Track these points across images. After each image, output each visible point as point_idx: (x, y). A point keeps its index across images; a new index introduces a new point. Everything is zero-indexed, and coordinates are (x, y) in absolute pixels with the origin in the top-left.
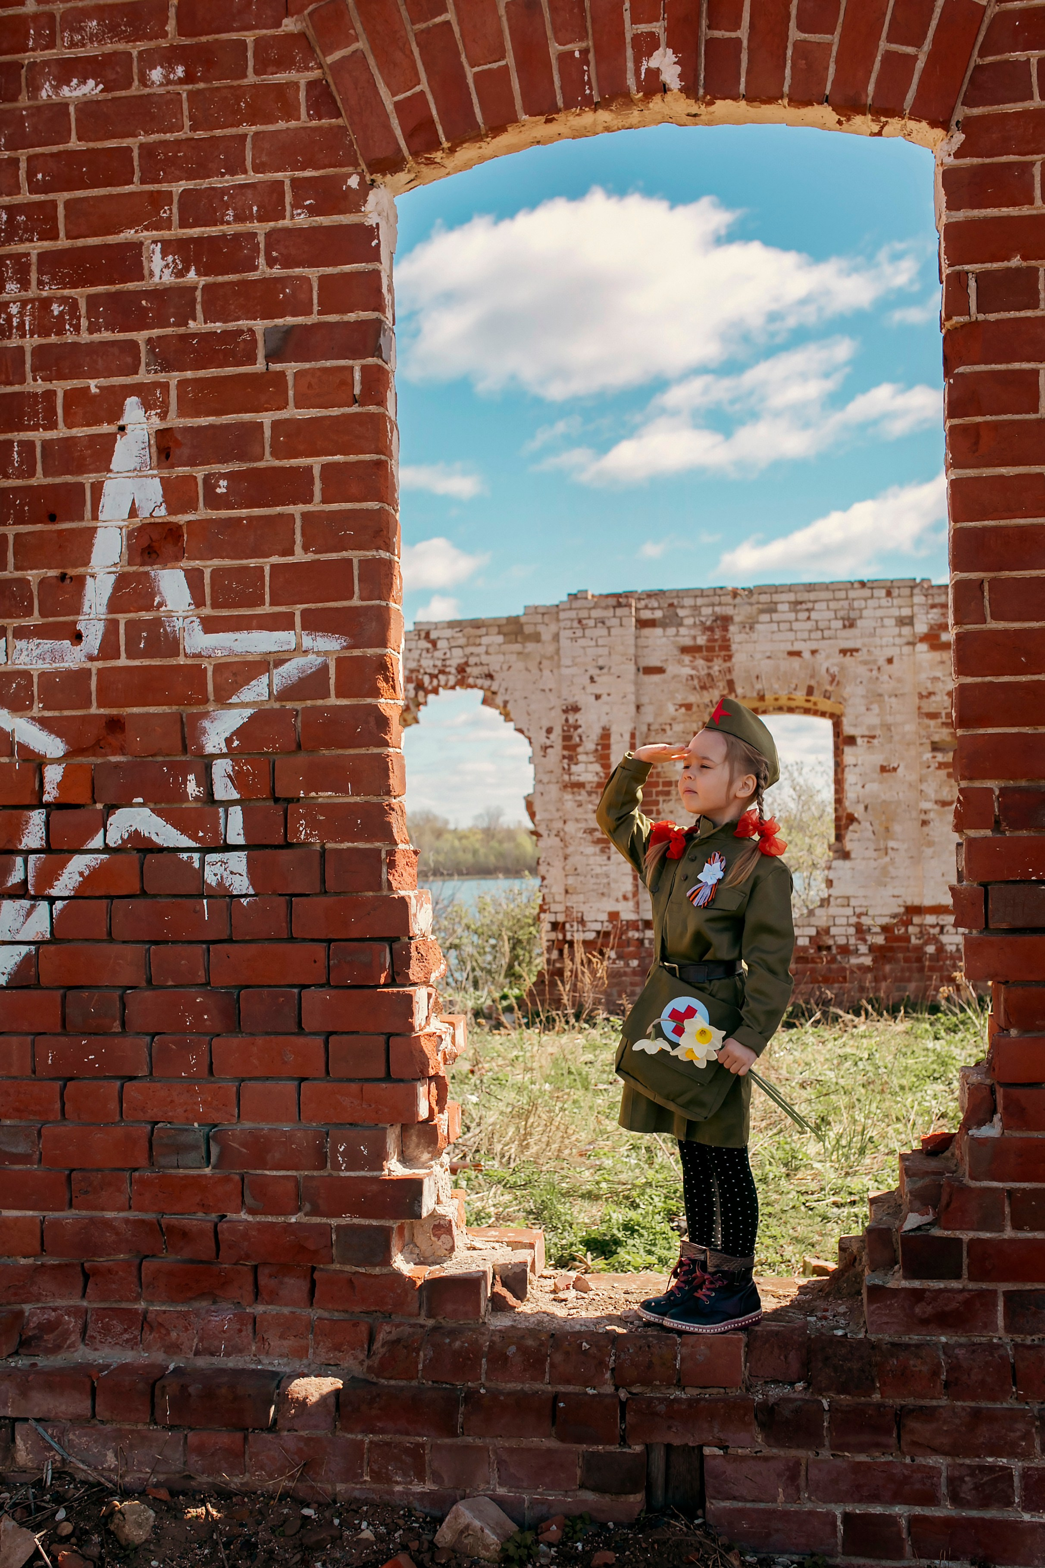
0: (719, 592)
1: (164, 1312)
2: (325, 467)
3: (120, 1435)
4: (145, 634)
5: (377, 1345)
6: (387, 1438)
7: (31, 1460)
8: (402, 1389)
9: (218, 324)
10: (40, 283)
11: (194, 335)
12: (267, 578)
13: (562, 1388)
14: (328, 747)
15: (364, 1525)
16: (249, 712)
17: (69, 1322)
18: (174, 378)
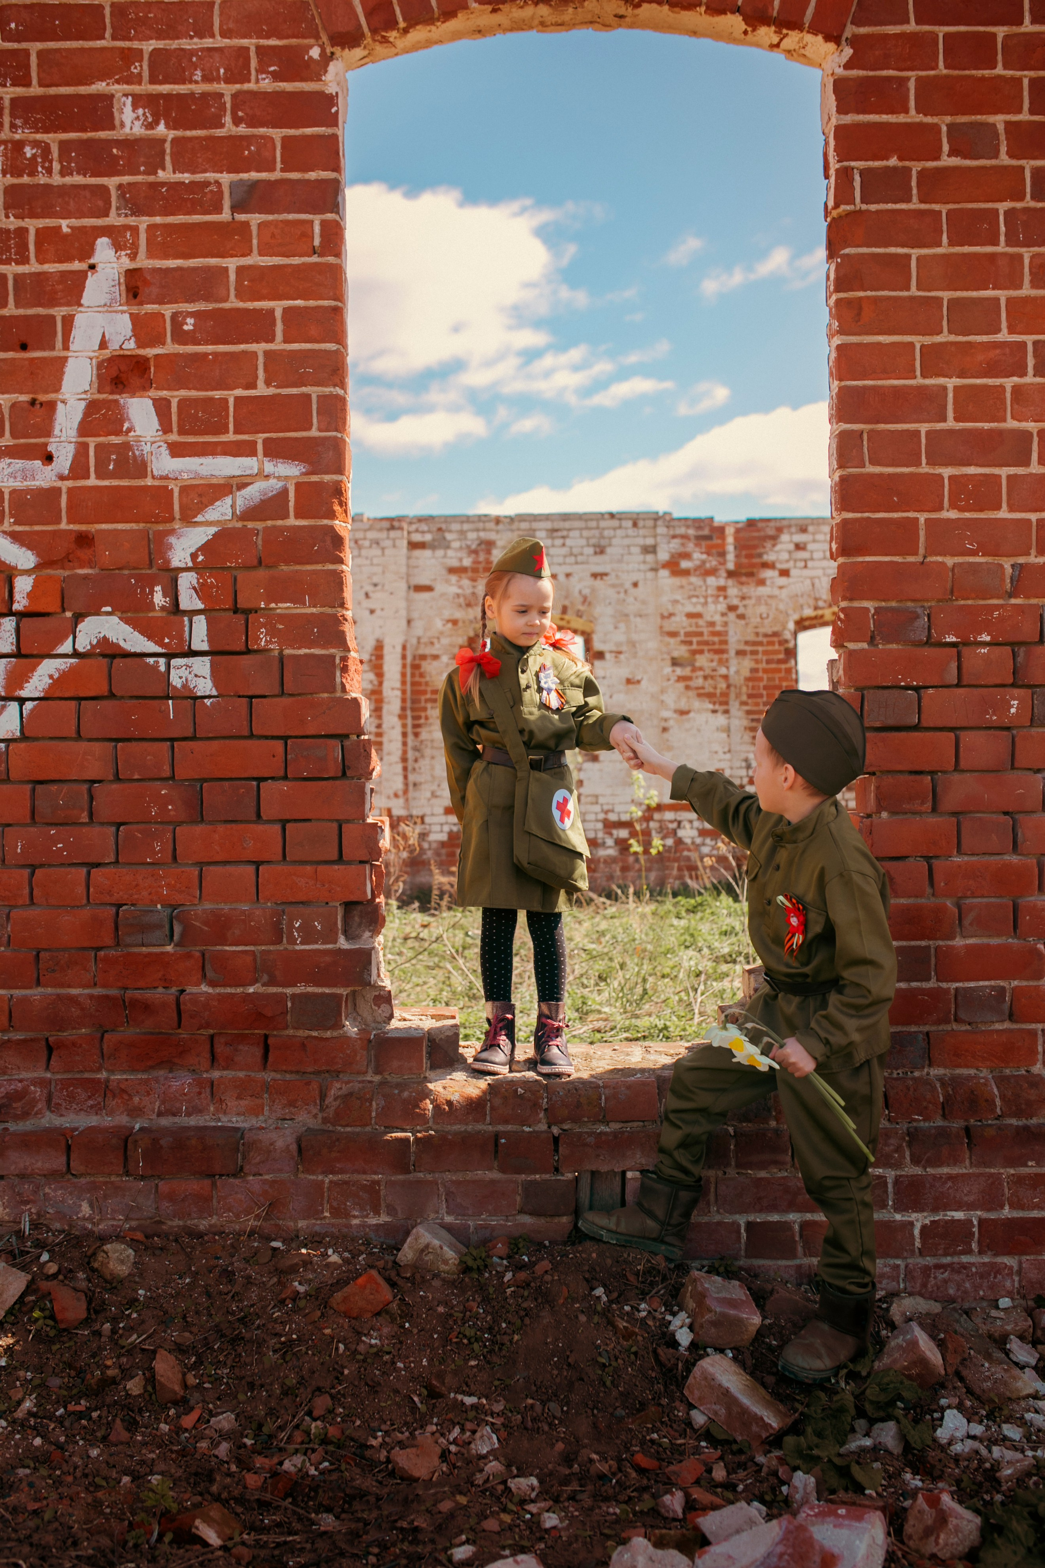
0: (483, 519)
1: (127, 1080)
2: (286, 311)
3: (94, 1187)
4: (114, 457)
5: (329, 1100)
6: (345, 1177)
7: (8, 1214)
8: (358, 1134)
9: (186, 175)
10: (13, 126)
11: (163, 184)
12: (231, 409)
13: (501, 1128)
14: (287, 563)
15: (330, 1251)
16: (213, 530)
17: (35, 1092)
18: (143, 222)
